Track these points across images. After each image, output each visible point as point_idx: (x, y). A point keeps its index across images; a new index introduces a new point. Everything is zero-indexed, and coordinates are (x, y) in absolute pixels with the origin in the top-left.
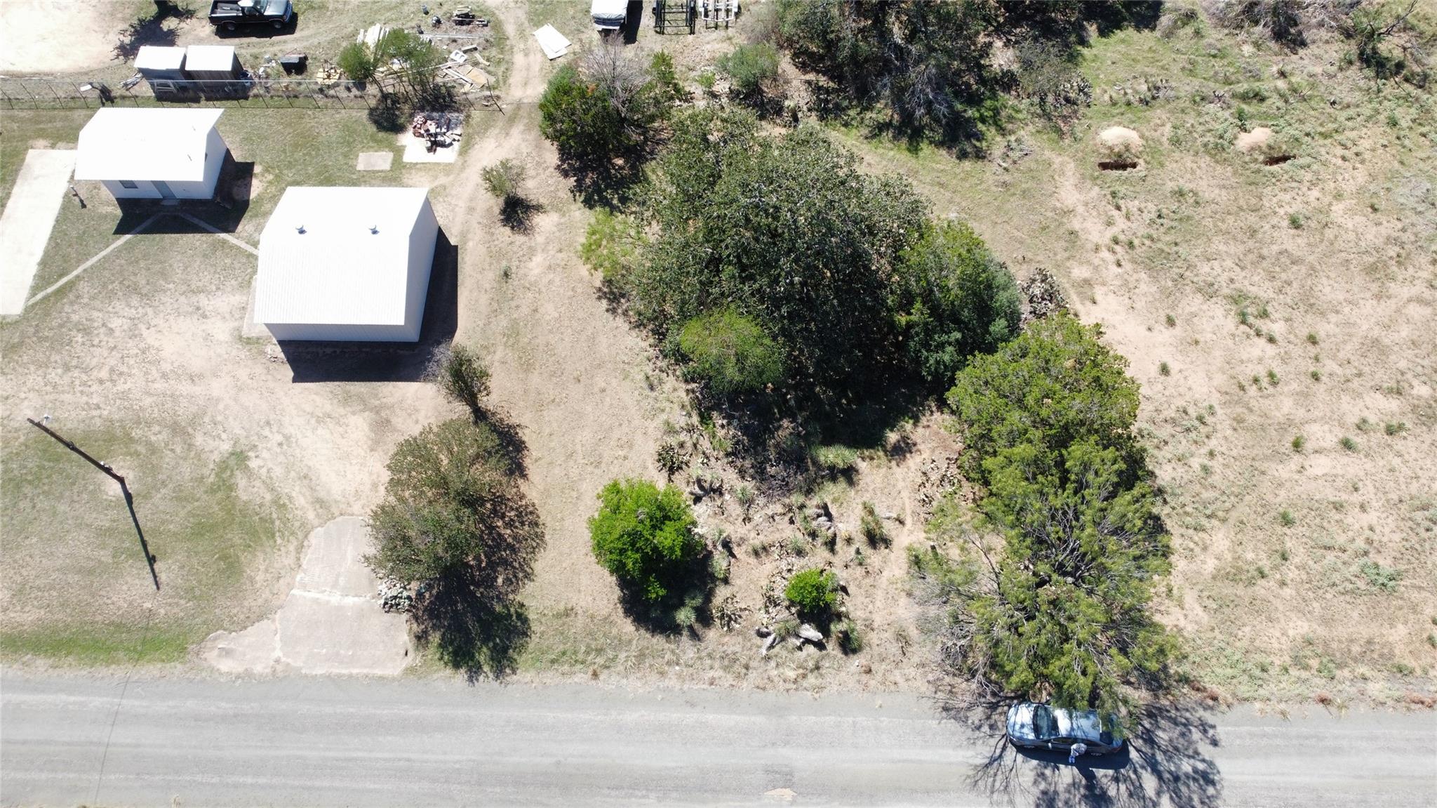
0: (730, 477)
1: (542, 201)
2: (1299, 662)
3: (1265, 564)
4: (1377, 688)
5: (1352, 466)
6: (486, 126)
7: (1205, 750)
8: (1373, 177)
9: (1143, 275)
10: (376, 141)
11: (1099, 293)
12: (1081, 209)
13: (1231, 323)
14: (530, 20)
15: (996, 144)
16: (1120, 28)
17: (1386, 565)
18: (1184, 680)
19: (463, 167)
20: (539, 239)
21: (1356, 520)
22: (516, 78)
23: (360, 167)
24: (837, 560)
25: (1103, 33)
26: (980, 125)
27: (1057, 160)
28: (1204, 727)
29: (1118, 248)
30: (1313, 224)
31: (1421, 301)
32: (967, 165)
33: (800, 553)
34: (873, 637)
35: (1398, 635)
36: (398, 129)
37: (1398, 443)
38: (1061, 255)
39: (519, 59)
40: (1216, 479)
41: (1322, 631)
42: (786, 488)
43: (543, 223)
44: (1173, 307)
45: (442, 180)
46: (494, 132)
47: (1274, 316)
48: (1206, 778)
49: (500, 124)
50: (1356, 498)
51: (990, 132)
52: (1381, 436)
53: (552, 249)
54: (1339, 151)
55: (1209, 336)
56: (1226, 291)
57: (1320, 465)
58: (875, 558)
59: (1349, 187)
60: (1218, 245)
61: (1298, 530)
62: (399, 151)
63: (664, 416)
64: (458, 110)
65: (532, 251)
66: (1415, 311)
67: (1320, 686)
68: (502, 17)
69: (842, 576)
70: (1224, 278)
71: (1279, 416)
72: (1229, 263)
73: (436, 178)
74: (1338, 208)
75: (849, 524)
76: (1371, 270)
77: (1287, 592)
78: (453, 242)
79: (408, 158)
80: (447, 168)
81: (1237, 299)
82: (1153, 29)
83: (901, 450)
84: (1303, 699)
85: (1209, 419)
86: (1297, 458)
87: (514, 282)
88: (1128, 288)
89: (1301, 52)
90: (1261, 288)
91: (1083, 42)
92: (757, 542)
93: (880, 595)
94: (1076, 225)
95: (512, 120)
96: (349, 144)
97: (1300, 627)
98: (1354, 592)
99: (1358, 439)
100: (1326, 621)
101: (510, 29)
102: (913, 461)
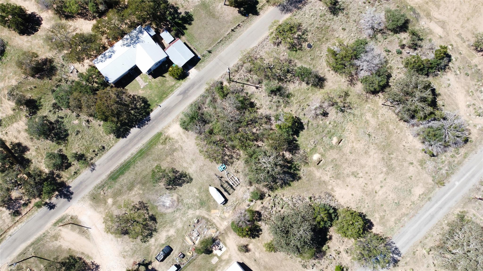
0: (314, 261)
1: (247, 243)
2: (396, 223)
3: (384, 214)
4: (406, 219)
5: (384, 189)
6: (224, 238)
7: (394, 245)
8: (355, 134)
9: (338, 181)
10: (211, 257)
11: (335, 189)
12: (321, 176)
13: (355, 179)
14: (208, 211)
15: (301, 173)
16: (299, 133)
17: (396, 201)
18: (386, 238)
19: (229, 249)
20: (253, 250)
21: (390, 198)
22: (218, 226)
23: (214, 263)
24: (336, 260)
25: (298, 136)
26: (295, 172)
27: (311, 169)
28: (392, 242)
29: (332, 179)
30: (353, 151)
31: (375, 153)
32: (299, 181)
33: (331, 263)
34: (349, 265)
35: (404, 210)
36: (211, 252)
37: (387, 181)
38: (325, 186)
39: (214, 221)
40: (370, 206)
41: (396, 217)
42: (322, 257)
43: (250, 247)
44: (346, 183)
45: (228, 254)
46: (226, 238)
47: (359, 173)
48: (396, 249)
49: (225, 236)
50: (388, 194)
51: (298, 172)
52: (384, 182)
53: (256, 249)
54: (347, 133)
55: (354, 184)
56: (350, 174)
57: (380, 193)
58: (340, 255)
59: (353, 139)
60: (344, 166)
61: (384, 205)
62: (216, 255)
63: (298, 261)
64: (217, 240)
65: (254, 253)
66: (376, 156)
67: (400, 225)
68: (202, 215)
69: (338, 261)
70: (349, 172)
71: (371, 189)
72: (347, 168)
73: (227, 254)
74: (354, 144)
75: (334, 254)
76: (366, 153)
77: (389, 215)
78: (242, 262)
79: (219, 255)
80: (227, 251)
81: (353, 174)
82: (304, 129)
83: (331, 238)
84: (399, 229)
85: (363, 198)
86: (377, 194)
87: (257, 260)
88: (338, 184)
89: (329, 115)
90: (354, 169)
91: (296, 141)
92: (325, 266)
93: (345, 259)
94: (323, 179)
95: (226, 233)
96: (208, 261)
97: (393, 219)
98: (396, 209)
99: (382, 185)
100: (395, 216)
101: (207, 216)
102: (333, 238)
